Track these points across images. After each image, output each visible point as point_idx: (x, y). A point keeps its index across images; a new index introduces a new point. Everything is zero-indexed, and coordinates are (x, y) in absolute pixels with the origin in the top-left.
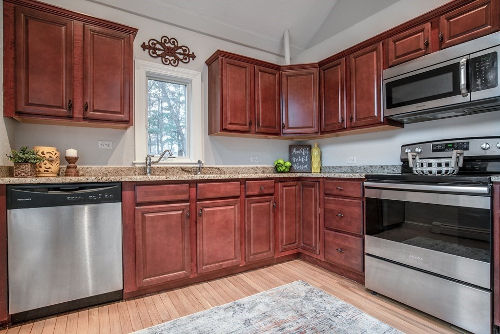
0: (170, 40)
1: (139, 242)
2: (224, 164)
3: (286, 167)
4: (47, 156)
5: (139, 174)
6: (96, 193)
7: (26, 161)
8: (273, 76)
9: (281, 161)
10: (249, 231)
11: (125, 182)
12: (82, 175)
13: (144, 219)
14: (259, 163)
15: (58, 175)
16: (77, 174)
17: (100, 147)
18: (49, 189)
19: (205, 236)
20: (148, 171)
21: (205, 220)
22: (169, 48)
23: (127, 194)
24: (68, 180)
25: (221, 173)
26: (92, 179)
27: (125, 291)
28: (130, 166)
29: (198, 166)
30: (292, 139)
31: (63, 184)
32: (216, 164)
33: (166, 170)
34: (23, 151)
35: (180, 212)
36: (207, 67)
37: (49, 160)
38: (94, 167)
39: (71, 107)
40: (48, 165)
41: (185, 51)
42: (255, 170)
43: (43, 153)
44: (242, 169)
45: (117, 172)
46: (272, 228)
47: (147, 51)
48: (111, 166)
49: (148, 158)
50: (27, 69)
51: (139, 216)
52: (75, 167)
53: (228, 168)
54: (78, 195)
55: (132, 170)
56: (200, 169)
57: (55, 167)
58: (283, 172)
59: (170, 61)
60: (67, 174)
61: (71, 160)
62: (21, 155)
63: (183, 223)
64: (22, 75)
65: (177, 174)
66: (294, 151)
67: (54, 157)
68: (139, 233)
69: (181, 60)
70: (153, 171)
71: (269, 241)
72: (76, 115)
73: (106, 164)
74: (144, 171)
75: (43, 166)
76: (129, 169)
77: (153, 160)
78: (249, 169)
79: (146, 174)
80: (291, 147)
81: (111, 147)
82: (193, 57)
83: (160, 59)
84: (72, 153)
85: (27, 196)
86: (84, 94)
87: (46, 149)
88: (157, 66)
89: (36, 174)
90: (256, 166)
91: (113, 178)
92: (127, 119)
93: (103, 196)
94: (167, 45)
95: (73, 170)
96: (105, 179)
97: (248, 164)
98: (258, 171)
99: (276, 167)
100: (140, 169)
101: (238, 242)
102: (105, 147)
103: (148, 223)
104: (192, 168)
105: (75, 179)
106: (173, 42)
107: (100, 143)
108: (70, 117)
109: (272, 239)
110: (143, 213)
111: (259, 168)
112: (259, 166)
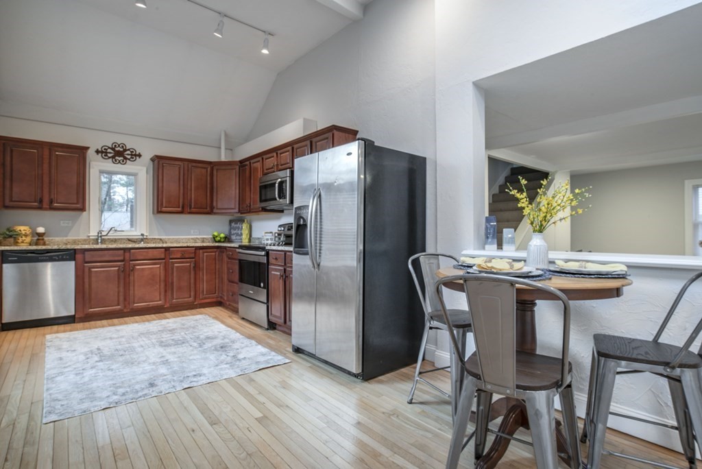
0: (119, 146)
1: (87, 286)
2: (166, 236)
3: (221, 238)
4: (23, 232)
5: (93, 244)
6: (58, 256)
7: (11, 236)
8: (205, 170)
9: (216, 234)
10: (172, 283)
11: (78, 249)
12: (48, 245)
13: (90, 272)
14: (199, 235)
15: (30, 245)
16: (44, 244)
17: (62, 224)
18: (28, 253)
19: (136, 285)
20: (99, 241)
21: (136, 274)
22: (119, 151)
23: (79, 256)
24: (40, 247)
25: (163, 243)
26: (56, 247)
27: (76, 316)
28: (85, 238)
29: (141, 237)
30: (233, 215)
31: (36, 250)
32: (159, 236)
33: (115, 241)
34: (8, 230)
35: (117, 268)
36: (151, 163)
37: (24, 235)
38: (57, 239)
39: (41, 201)
40: (24, 238)
41: (133, 152)
42: (195, 240)
43: (20, 231)
44: (183, 239)
45: (75, 242)
46: (192, 281)
47: (100, 154)
48: (71, 238)
49: (100, 232)
50: (11, 180)
51: (87, 270)
52: (43, 239)
53: (169, 239)
54: (46, 256)
55: (86, 241)
56: (142, 240)
57: (28, 239)
58: (219, 242)
59: (119, 161)
60: (37, 244)
61: (40, 235)
62: (8, 233)
63: (119, 275)
64: (8, 183)
65: (124, 243)
66: (233, 224)
67: (28, 233)
68: (86, 280)
69: (129, 159)
70: (103, 241)
71: (190, 291)
72: (44, 206)
73: (66, 237)
74: (96, 241)
75: (20, 239)
76: (85, 240)
77: (104, 233)
78: (189, 239)
79: (97, 243)
80: (231, 222)
81: (70, 225)
82: (140, 156)
83: (111, 159)
84: (41, 230)
85: (15, 257)
86: (50, 192)
87: (22, 228)
88: (108, 165)
89: (16, 243)
90: (195, 237)
91: (69, 247)
92: (82, 207)
93: (62, 257)
94: (117, 149)
95: (42, 241)
96: (64, 247)
97: (189, 235)
98: (198, 241)
99: (214, 237)
100: (93, 239)
101: (163, 290)
102: (66, 225)
103: (93, 275)
104: (137, 239)
105: (44, 247)
106: (123, 147)
107: (62, 222)
108: (40, 208)
109: (192, 289)
110: (90, 268)
111: (198, 239)
112: (198, 237)
